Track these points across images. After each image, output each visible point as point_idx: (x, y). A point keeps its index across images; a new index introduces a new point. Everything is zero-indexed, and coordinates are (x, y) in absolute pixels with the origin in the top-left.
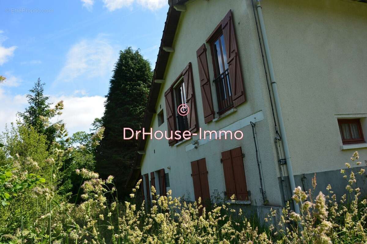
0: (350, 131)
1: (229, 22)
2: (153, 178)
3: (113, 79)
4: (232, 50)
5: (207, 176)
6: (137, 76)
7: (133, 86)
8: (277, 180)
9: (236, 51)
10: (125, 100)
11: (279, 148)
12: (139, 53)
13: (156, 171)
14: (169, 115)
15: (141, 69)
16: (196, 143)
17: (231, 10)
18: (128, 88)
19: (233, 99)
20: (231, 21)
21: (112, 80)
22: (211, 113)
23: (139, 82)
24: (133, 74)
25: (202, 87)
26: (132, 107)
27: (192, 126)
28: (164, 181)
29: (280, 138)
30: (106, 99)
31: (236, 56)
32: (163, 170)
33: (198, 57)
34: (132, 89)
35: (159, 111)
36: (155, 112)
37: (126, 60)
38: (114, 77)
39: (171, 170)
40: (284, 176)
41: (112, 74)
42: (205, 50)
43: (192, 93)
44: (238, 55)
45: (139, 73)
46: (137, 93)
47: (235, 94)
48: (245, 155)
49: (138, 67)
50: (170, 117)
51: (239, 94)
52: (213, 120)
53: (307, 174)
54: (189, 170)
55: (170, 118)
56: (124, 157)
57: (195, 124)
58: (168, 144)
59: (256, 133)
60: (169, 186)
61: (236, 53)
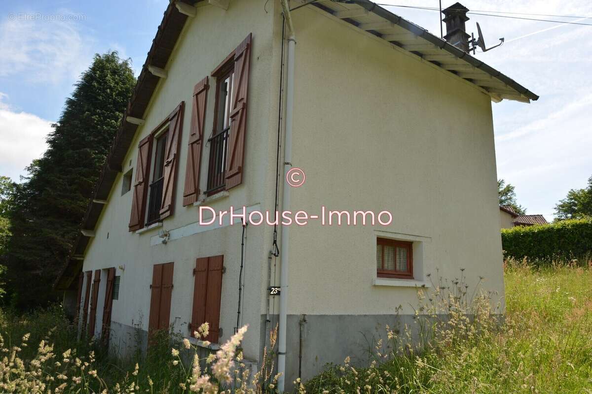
0: (395, 258)
1: (244, 52)
2: (97, 281)
3: (73, 98)
4: (240, 98)
5: (171, 292)
6: (115, 103)
7: (105, 118)
8: (260, 318)
9: (245, 101)
10: (86, 140)
11: (273, 268)
12: (129, 66)
13: (104, 270)
14: (138, 180)
15: (125, 93)
16: (166, 235)
17: (251, 34)
18: (95, 120)
19: (227, 176)
20: (249, 51)
21: (71, 100)
22: (193, 192)
23: (117, 113)
24: (110, 98)
25: (190, 145)
26: (95, 153)
27: (165, 206)
28: (112, 288)
29: (278, 253)
30: (54, 130)
31: (243, 109)
32: (114, 270)
33: (195, 97)
34: (103, 123)
35: (126, 170)
36: (120, 169)
37: (102, 72)
38: (75, 95)
39: (125, 271)
40: (271, 313)
41: (74, 89)
42: (206, 87)
43: (176, 153)
44: (246, 107)
45: (120, 100)
46: (109, 132)
47: (231, 169)
48: (226, 269)
49: (121, 88)
50: (140, 183)
51: (235, 170)
52: (194, 204)
53: (311, 315)
54: (148, 278)
55: (139, 186)
56: (63, 236)
57: (170, 203)
58: (128, 228)
59: (246, 238)
60: (118, 299)
61: (244, 104)
